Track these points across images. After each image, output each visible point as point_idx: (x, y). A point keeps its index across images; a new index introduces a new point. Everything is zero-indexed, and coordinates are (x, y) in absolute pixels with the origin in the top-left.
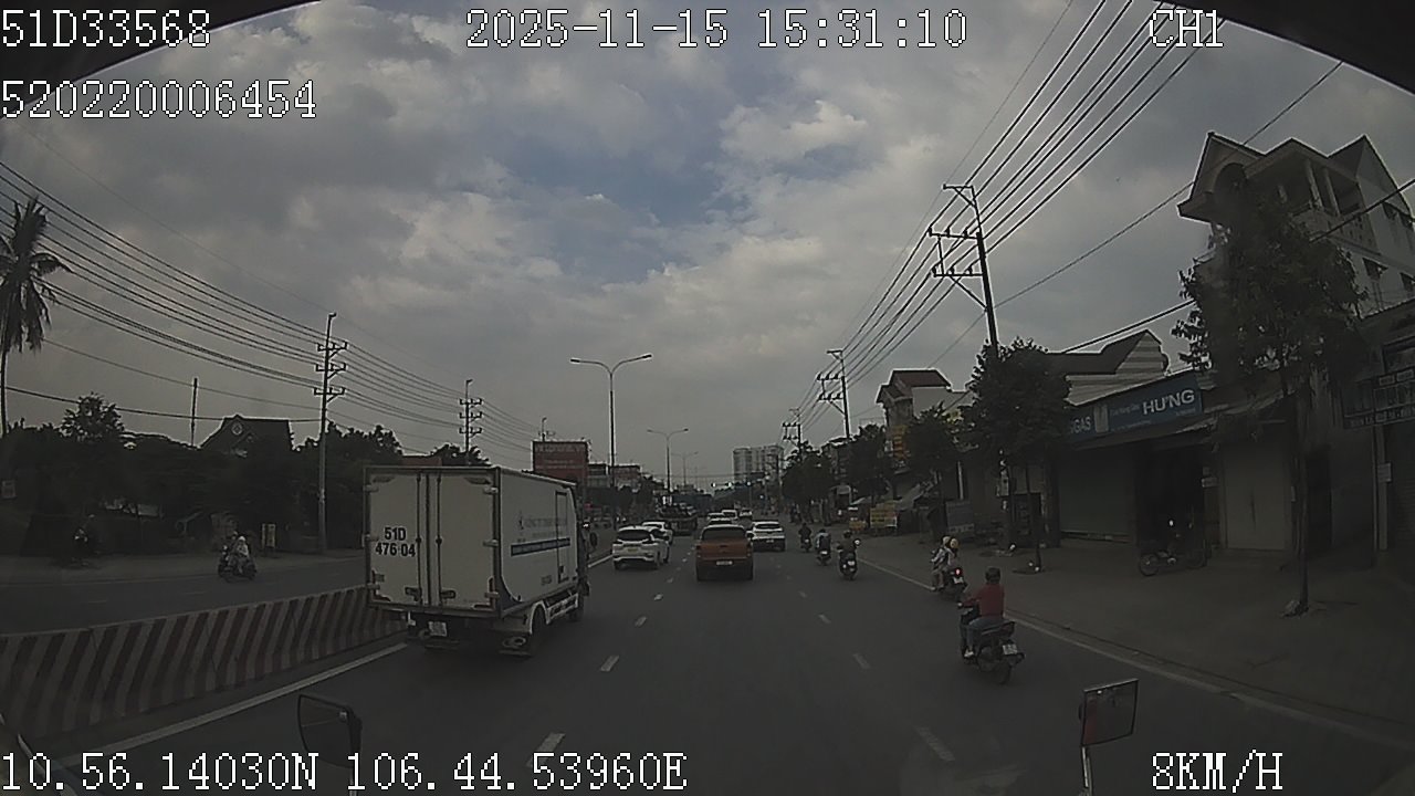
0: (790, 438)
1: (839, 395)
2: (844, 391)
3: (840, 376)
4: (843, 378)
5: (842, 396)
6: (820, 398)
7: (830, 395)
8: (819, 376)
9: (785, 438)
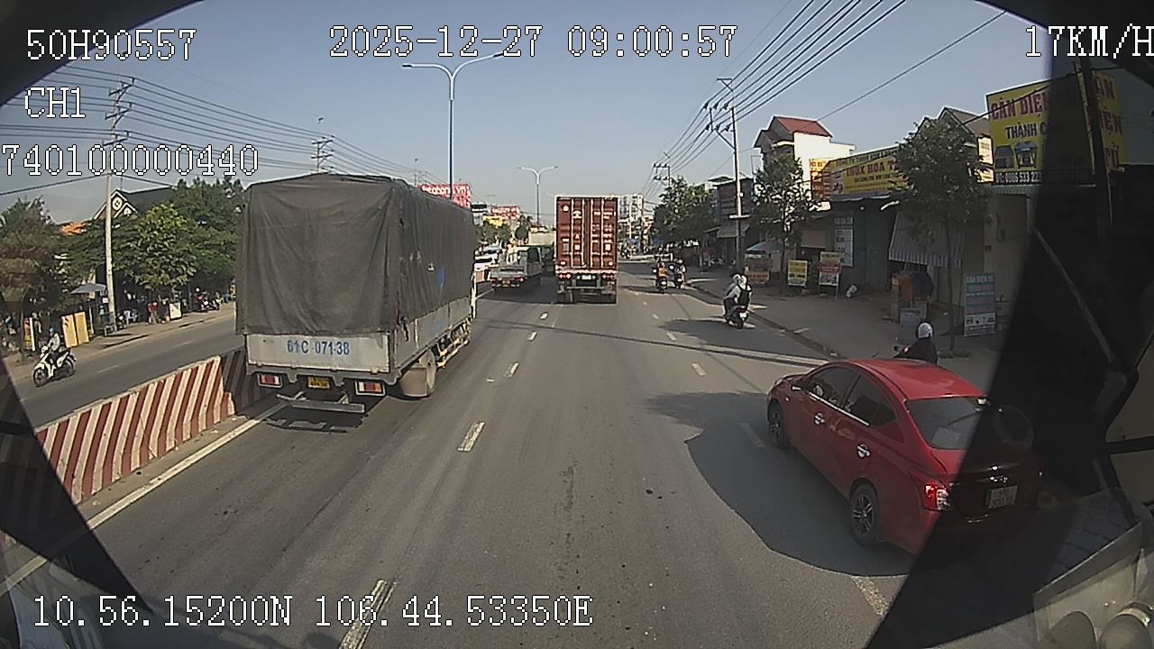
0: (660, 179)
1: (728, 127)
2: (734, 122)
3: (729, 107)
4: (732, 109)
5: (731, 128)
6: (707, 128)
7: (718, 127)
8: (707, 105)
9: (655, 178)
